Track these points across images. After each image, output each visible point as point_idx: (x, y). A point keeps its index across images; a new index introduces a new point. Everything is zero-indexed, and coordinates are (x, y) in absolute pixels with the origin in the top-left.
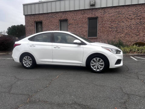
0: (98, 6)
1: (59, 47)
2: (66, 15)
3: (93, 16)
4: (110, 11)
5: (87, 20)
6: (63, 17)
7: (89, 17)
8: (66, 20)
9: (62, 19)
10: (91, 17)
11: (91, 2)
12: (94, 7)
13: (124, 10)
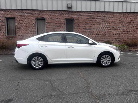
0: (74, 9)
1: (73, 47)
2: (44, 14)
3: (70, 18)
4: (84, 14)
5: (64, 21)
6: (41, 16)
7: (66, 19)
8: (43, 19)
9: (39, 17)
10: (69, 19)
11: (69, 5)
12: (70, 10)
13: (94, 15)
